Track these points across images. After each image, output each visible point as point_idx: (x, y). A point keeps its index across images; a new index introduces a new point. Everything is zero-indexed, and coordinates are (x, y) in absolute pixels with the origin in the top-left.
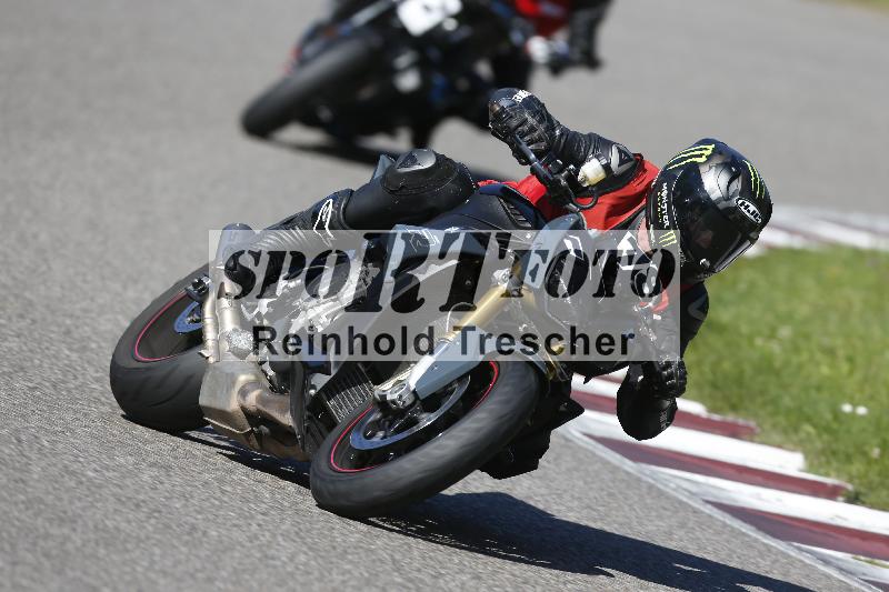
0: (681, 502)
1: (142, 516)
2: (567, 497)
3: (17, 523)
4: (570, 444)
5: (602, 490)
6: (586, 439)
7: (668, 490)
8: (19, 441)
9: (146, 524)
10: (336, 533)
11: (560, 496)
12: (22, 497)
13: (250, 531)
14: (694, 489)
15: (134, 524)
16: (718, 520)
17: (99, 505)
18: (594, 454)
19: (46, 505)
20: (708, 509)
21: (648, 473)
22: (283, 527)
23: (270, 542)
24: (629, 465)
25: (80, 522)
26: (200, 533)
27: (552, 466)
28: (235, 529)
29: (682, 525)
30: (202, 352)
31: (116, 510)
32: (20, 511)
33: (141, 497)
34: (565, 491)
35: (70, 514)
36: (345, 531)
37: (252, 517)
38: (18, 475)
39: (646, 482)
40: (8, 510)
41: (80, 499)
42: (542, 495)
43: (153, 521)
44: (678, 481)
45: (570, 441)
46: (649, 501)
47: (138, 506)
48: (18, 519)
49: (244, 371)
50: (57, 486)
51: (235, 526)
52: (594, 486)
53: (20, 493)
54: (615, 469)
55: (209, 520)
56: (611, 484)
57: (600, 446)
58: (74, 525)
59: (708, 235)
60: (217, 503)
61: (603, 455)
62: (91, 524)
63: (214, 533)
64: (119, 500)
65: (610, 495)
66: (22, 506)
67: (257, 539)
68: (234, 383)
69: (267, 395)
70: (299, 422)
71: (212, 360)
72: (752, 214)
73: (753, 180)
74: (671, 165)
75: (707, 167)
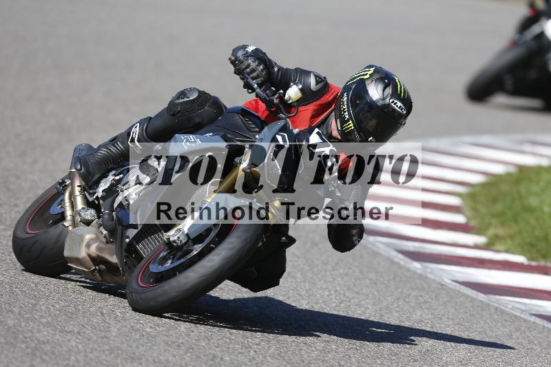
0: (516, 316)
1: (182, 352)
2: (444, 319)
3: (105, 363)
4: (444, 287)
5: (466, 313)
6: (455, 284)
7: (507, 310)
8: (102, 314)
9: (185, 357)
10: (303, 352)
11: (440, 319)
12: (107, 347)
13: (249, 355)
14: (523, 308)
15: (177, 357)
16: (540, 325)
17: (155, 348)
18: (459, 292)
19: (122, 351)
20: (533, 319)
21: (494, 300)
22: (270, 352)
23: (262, 361)
24: (482, 297)
25: (144, 359)
26: (219, 360)
27: (434, 301)
28: (240, 355)
29: (518, 330)
30: (65, 223)
31: (165, 350)
32: (106, 356)
33: (181, 341)
34: (443, 315)
35: (137, 354)
36: (309, 351)
37: (250, 347)
38: (103, 334)
39: (493, 306)
40: (98, 355)
41: (143, 345)
42: (429, 319)
43: (189, 354)
44: (513, 304)
45: (445, 286)
46: (496, 317)
47: (179, 346)
48: (105, 360)
49: (89, 233)
50: (128, 339)
51: (240, 353)
52: (461, 311)
53: (106, 345)
54: (473, 300)
55: (223, 351)
56: (472, 309)
57: (463, 287)
58: (141, 361)
59: (373, 123)
60: (228, 340)
61: (465, 292)
62: (151, 359)
63: (228, 358)
64: (167, 344)
65: (471, 315)
66: (107, 353)
67: (255, 360)
68: (82, 240)
69: (102, 245)
70: (120, 259)
71: (70, 228)
72: (399, 108)
73: (399, 87)
74: (349, 82)
75: (370, 81)
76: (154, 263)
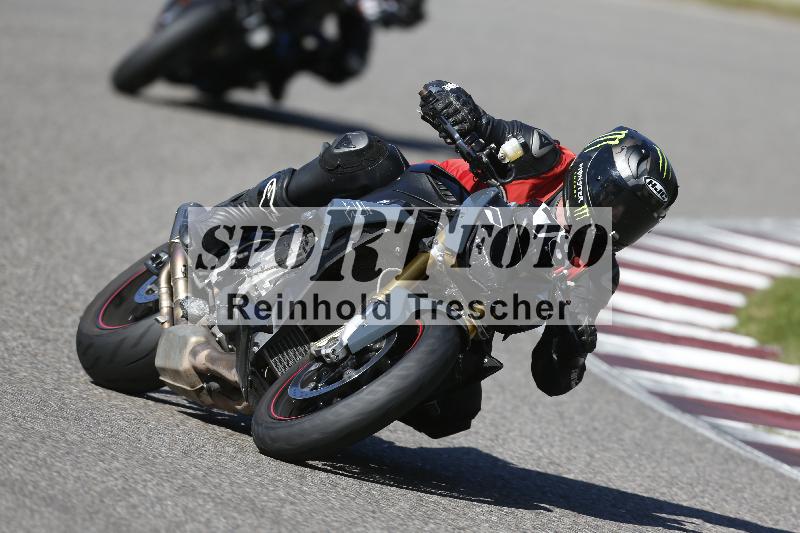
30: (158, 318)
49: (194, 334)
68: (185, 343)
69: (215, 354)
70: (243, 375)
71: (166, 325)
72: (659, 192)
73: (661, 162)
74: (588, 148)
75: (619, 149)
76: (295, 385)
